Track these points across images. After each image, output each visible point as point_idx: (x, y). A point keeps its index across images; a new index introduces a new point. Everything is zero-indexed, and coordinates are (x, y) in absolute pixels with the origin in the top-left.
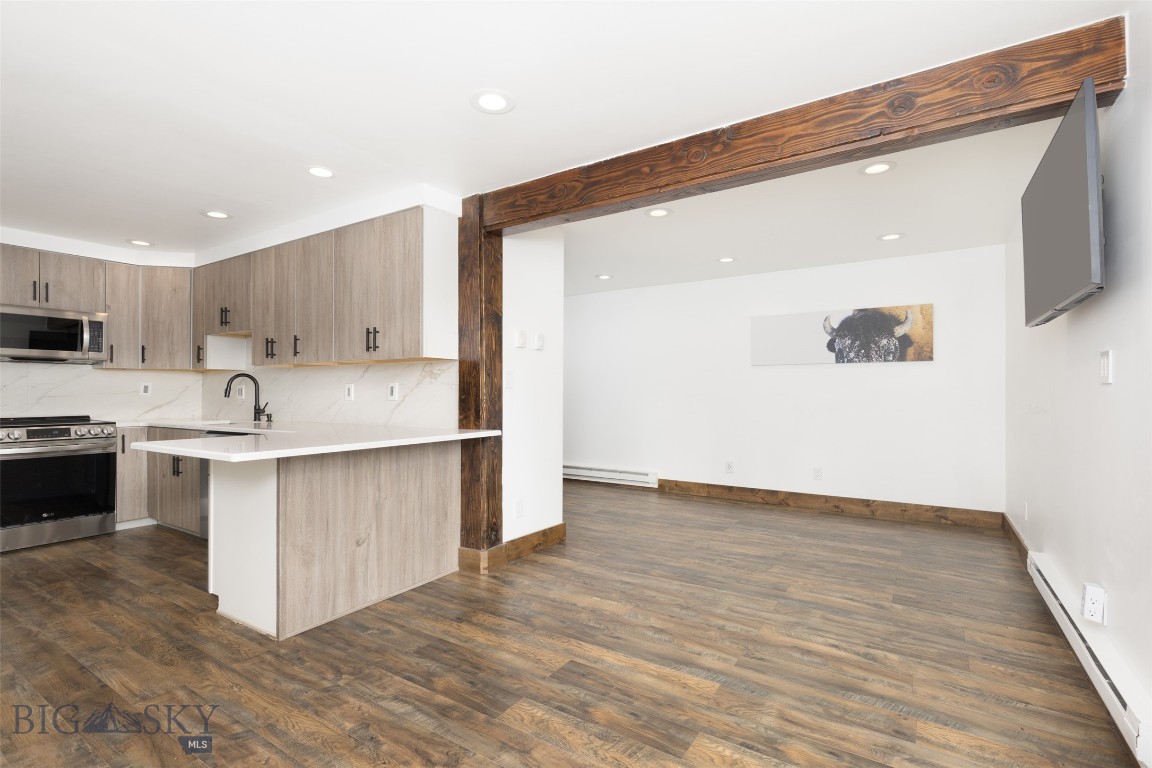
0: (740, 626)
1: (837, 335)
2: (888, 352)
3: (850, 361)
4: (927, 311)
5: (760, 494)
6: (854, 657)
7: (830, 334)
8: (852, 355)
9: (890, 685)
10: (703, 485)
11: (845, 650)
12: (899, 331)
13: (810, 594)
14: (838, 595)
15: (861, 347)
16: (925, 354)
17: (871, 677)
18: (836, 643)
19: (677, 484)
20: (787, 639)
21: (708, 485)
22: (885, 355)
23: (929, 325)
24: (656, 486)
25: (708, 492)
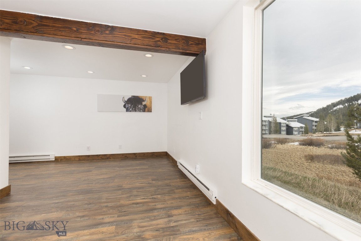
0: (113, 203)
1: (126, 103)
2: (141, 109)
3: (130, 111)
4: (150, 98)
5: (100, 156)
6: (150, 200)
7: (124, 102)
8: (131, 109)
9: (162, 204)
10: (77, 156)
11: (147, 199)
12: (144, 103)
13: (130, 185)
14: (138, 183)
15: (133, 107)
16: (150, 111)
17: (156, 204)
18: (144, 198)
19: (65, 157)
20: (130, 202)
21: (79, 156)
22: (140, 110)
23: (151, 102)
24: (54, 160)
25: (79, 159)
